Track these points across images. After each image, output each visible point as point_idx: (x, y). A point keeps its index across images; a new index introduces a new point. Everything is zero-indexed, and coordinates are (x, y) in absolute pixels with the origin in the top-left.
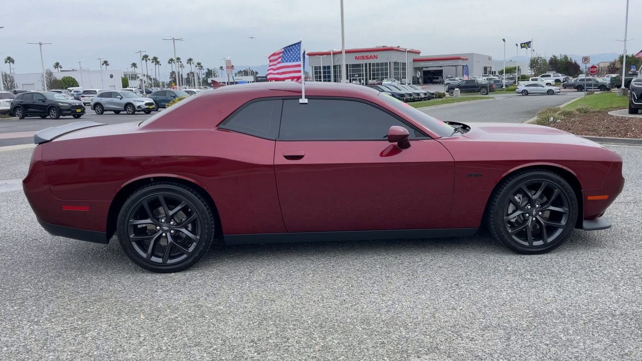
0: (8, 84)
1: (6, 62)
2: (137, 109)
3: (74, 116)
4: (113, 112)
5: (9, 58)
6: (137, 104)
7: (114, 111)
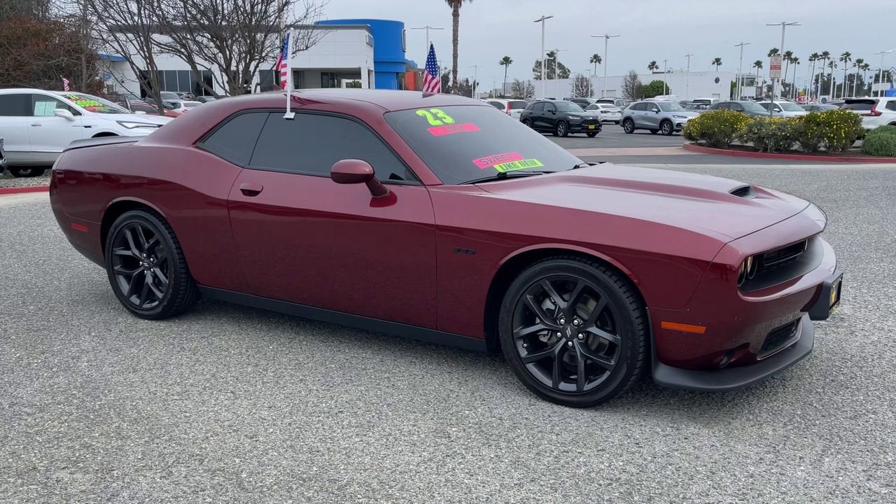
0: (583, 90)
1: (592, 61)
2: (675, 128)
3: (588, 134)
4: (649, 132)
5: (596, 56)
6: (676, 121)
7: (651, 130)
